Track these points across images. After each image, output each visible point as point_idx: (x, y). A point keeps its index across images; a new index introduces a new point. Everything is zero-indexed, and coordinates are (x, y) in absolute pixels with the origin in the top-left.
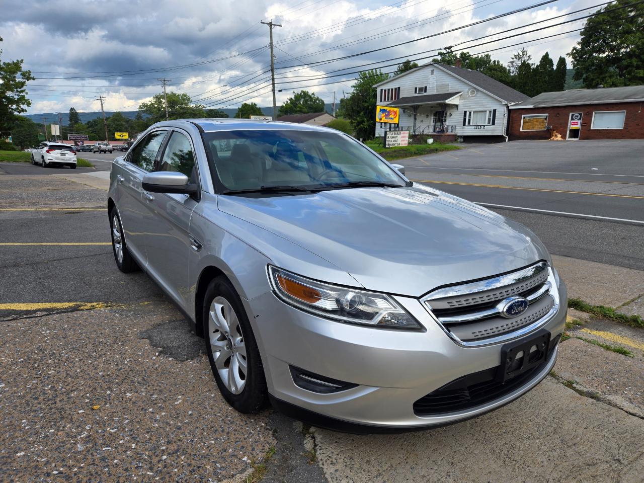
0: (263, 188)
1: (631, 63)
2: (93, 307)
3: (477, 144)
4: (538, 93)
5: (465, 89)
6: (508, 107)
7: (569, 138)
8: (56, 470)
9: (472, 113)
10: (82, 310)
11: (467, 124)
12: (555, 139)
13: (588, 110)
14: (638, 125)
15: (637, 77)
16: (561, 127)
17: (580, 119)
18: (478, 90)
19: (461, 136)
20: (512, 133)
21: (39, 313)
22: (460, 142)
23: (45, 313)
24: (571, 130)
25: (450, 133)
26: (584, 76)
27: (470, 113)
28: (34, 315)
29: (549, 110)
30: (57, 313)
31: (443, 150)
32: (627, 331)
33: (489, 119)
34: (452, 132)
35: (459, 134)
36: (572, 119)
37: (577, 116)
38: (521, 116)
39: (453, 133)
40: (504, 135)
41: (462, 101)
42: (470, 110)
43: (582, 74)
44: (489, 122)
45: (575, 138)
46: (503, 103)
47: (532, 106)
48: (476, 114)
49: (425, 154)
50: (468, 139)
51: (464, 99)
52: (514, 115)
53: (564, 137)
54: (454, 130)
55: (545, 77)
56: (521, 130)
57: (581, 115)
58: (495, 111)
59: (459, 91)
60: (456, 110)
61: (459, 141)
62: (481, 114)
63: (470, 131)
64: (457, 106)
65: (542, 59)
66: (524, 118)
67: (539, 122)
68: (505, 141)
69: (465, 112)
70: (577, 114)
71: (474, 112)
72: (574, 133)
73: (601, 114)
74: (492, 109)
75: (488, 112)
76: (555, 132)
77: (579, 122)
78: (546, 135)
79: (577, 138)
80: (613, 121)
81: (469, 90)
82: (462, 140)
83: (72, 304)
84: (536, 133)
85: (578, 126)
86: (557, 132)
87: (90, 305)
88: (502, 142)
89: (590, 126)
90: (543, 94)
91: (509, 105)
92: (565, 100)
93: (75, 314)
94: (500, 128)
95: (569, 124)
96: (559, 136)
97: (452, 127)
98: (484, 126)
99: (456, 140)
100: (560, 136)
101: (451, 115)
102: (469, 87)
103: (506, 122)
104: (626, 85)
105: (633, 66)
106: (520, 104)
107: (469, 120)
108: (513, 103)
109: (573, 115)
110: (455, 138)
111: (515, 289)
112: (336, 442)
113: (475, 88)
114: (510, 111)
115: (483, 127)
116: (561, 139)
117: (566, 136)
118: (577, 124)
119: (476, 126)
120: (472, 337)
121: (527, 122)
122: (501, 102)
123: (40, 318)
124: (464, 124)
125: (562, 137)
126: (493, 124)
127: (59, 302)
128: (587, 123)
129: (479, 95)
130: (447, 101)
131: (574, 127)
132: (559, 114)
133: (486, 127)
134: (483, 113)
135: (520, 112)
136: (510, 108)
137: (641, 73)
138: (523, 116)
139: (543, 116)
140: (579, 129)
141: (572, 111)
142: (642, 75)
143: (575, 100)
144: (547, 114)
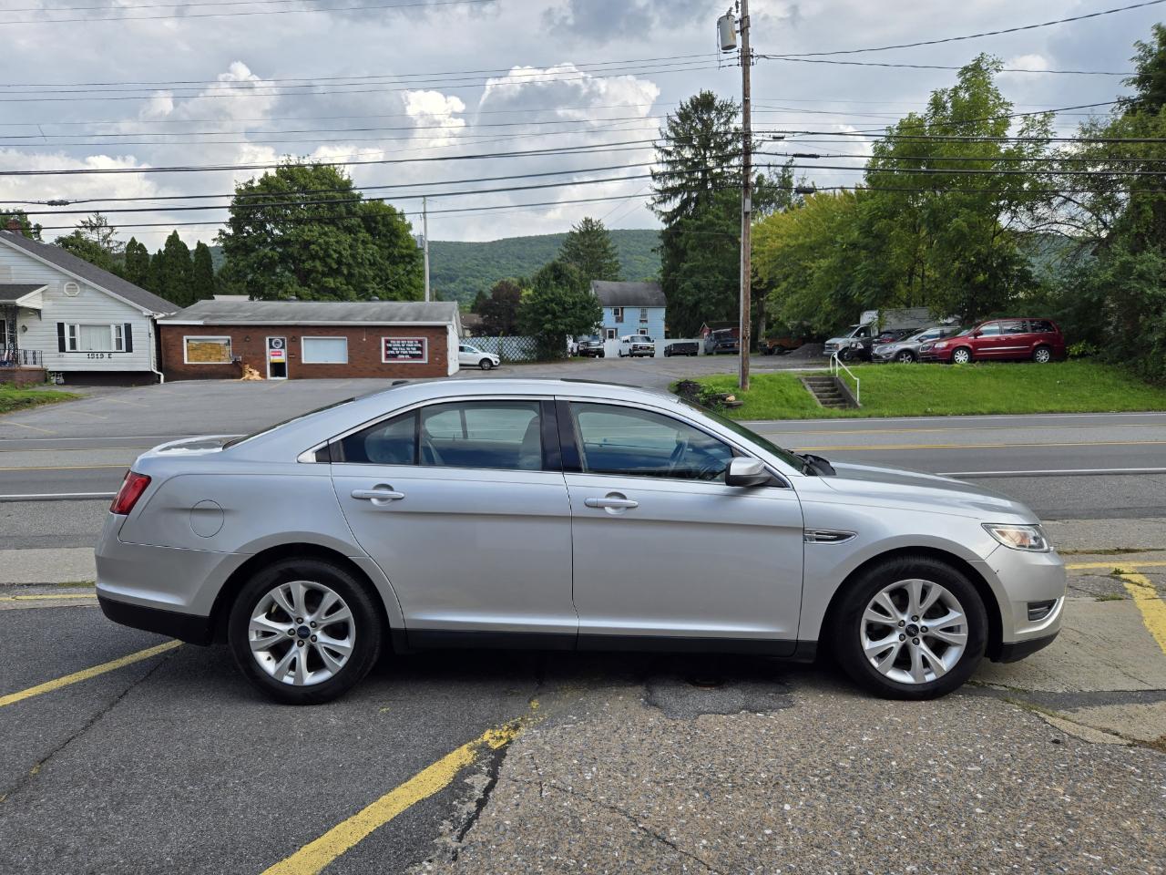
1: (315, 267)
4: (194, 301)
5: (53, 280)
6: (154, 321)
7: (271, 376)
9: (77, 329)
11: (68, 347)
12: (252, 378)
13: (294, 333)
14: (366, 358)
15: (326, 287)
16: (256, 359)
17: (283, 347)
18: (85, 284)
19: (58, 372)
20: (169, 367)
22: (57, 384)
24: (274, 365)
25: (30, 366)
26: (250, 277)
27: (72, 328)
29: (229, 330)
33: (119, 342)
34: (35, 363)
35: (51, 369)
36: (271, 347)
37: (278, 343)
38: (182, 339)
39: (38, 366)
40: (156, 371)
41: (50, 303)
42: (72, 322)
43: (246, 275)
44: (119, 346)
45: (281, 376)
46: (145, 314)
47: (201, 323)
48: (84, 329)
50: (72, 378)
51: (53, 300)
52: (164, 335)
53: (263, 374)
54: (38, 360)
56: (186, 362)
57: (283, 340)
58: (128, 327)
59: (38, 282)
60: (39, 320)
61: (54, 381)
62: (98, 329)
63: (75, 362)
64: (38, 312)
65: (169, 241)
66: (188, 341)
67: (221, 350)
68: (159, 382)
69: (61, 326)
70: (277, 338)
71: (82, 326)
72: (278, 369)
73: (314, 341)
74: (122, 322)
75: (113, 328)
76: (248, 366)
77: (283, 351)
78: (235, 371)
79: (284, 375)
80: (331, 352)
81: (63, 282)
82: (62, 380)
84: (214, 367)
85: (282, 358)
86: (251, 367)
88: (153, 384)
89: (300, 359)
90: (202, 301)
91: (156, 317)
92: (251, 316)
94: (143, 357)
95: (268, 355)
96: (256, 373)
97: (34, 353)
98: (110, 353)
99: (46, 380)
100: (258, 373)
101: (25, 329)
102: (63, 277)
103: (154, 348)
104: (315, 299)
105: (317, 272)
106: (174, 316)
107: (73, 343)
108: (162, 315)
109: (271, 340)
110: (45, 376)
113: (77, 281)
114: (158, 328)
115: (106, 355)
116: (259, 378)
117: (266, 373)
118: (280, 355)
119: (91, 354)
121: (195, 349)
122: (142, 312)
124: (62, 349)
125: (260, 375)
126: (129, 349)
128: (295, 354)
129: (88, 293)
130: (20, 302)
131: (277, 359)
132: (248, 336)
133: (113, 355)
134: (103, 331)
135: (179, 330)
136: (159, 322)
137: (331, 282)
138: (185, 338)
139: (222, 339)
140: (284, 364)
141: (269, 335)
142: (332, 285)
143: (269, 316)
144: (229, 337)
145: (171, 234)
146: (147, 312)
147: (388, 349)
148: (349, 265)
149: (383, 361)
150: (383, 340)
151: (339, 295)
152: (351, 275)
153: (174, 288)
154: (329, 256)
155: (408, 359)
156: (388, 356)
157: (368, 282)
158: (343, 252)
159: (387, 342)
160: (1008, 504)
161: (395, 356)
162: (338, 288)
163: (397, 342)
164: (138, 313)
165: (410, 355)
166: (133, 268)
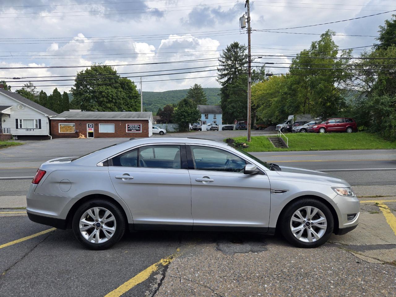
1: (104, 100)
4: (62, 111)
5: (15, 104)
6: (49, 118)
7: (89, 137)
9: (22, 121)
11: (19, 127)
12: (82, 138)
13: (96, 122)
14: (121, 131)
15: (107, 107)
16: (83, 131)
17: (93, 127)
18: (25, 106)
19: (16, 136)
20: (54, 134)
22: (15, 140)
24: (89, 133)
25: (6, 133)
27: (21, 121)
29: (75, 121)
33: (36, 125)
34: (8, 132)
35: (13, 134)
37: (90, 126)
38: (58, 124)
39: (9, 134)
40: (49, 135)
41: (13, 112)
42: (21, 118)
44: (37, 127)
46: (46, 116)
47: (65, 119)
48: (25, 121)
50: (20, 137)
52: (53, 123)
53: (86, 136)
56: (59, 132)
57: (93, 125)
58: (40, 120)
60: (9, 118)
61: (14, 139)
62: (29, 121)
63: (22, 132)
64: (9, 115)
66: (60, 125)
67: (72, 128)
68: (50, 139)
69: (17, 120)
70: (91, 124)
71: (24, 120)
72: (91, 135)
73: (103, 125)
74: (38, 119)
75: (35, 121)
76: (80, 133)
77: (93, 129)
78: (76, 135)
79: (93, 137)
80: (109, 129)
81: (18, 105)
82: (17, 138)
84: (69, 134)
85: (92, 131)
88: (48, 139)
89: (99, 131)
90: (65, 112)
91: (49, 117)
92: (82, 116)
94: (45, 130)
95: (87, 130)
96: (83, 136)
97: (7, 129)
98: (33, 129)
99: (11, 138)
101: (4, 121)
102: (18, 103)
103: (49, 129)
104: (104, 111)
105: (105, 102)
106: (55, 117)
107: (21, 125)
108: (51, 116)
109: (88, 125)
110: (11, 137)
113: (23, 105)
114: (50, 121)
115: (32, 130)
116: (84, 138)
118: (92, 130)
119: (27, 129)
121: (63, 128)
124: (17, 128)
125: (85, 137)
126: (40, 128)
128: (97, 129)
129: (26, 109)
130: (3, 112)
131: (91, 131)
132: (81, 123)
134: (31, 121)
135: (57, 121)
136: (50, 119)
137: (109, 105)
138: (59, 124)
139: (72, 124)
140: (93, 133)
141: (88, 123)
142: (109, 106)
143: (88, 117)
144: (74, 124)
145: (55, 89)
146: (46, 115)
147: (128, 128)
148: (115, 99)
149: (127, 132)
150: (127, 125)
151: (112, 110)
152: (116, 102)
153: (56, 107)
154: (109, 96)
155: (135, 131)
156: (128, 130)
157: (121, 105)
158: (114, 95)
159: (128, 125)
160: (340, 180)
161: (131, 130)
162: (111, 107)
163: (131, 125)
164: (43, 115)
165: (136, 130)
166: (42, 101)
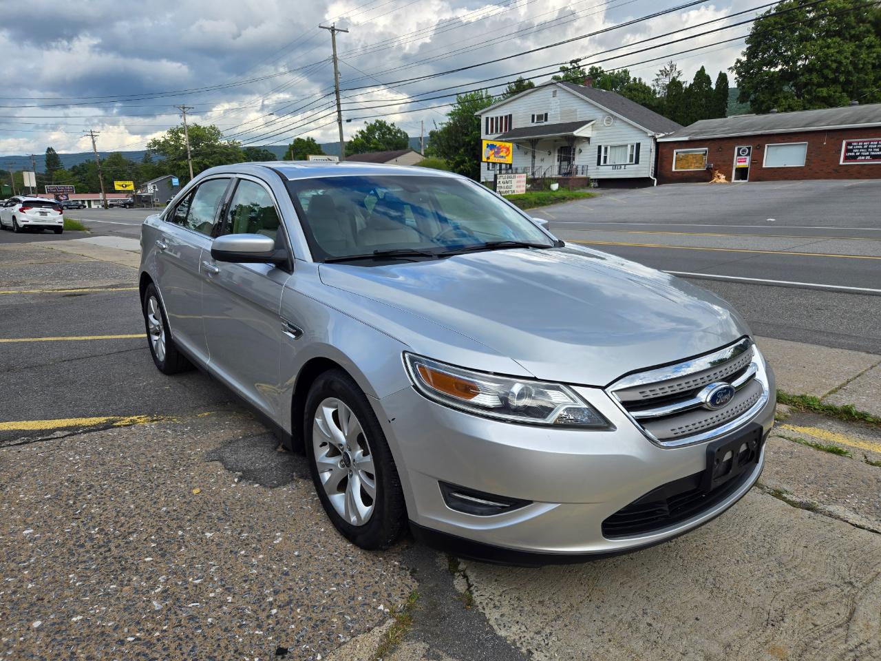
0: (376, 253)
2: (133, 423)
3: (616, 190)
5: (599, 116)
6: (655, 139)
7: (735, 179)
8: (132, 636)
9: (609, 148)
10: (119, 426)
11: (602, 163)
12: (718, 181)
13: (759, 142)
14: (824, 161)
15: (818, 97)
16: (725, 165)
17: (748, 154)
18: (616, 117)
19: (595, 179)
20: (662, 174)
21: (59, 434)
22: (594, 187)
23: (67, 433)
24: (738, 170)
25: (579, 175)
26: (752, 97)
27: (606, 149)
28: (52, 436)
29: (708, 143)
30: (85, 432)
31: (573, 199)
32: (838, 426)
33: (631, 156)
34: (583, 173)
35: (592, 177)
36: (739, 155)
37: (744, 151)
38: (673, 152)
39: (584, 176)
40: (652, 177)
41: (595, 132)
42: (606, 144)
43: (749, 96)
44: (631, 160)
45: (742, 179)
46: (649, 135)
47: (686, 139)
48: (614, 149)
49: (549, 204)
50: (605, 183)
51: (597, 130)
52: (664, 150)
53: (728, 178)
54: (585, 172)
55: (701, 100)
56: (674, 170)
57: (749, 148)
58: (638, 145)
59: (591, 119)
60: (588, 145)
61: (592, 185)
62: (620, 149)
63: (606, 172)
64: (588, 139)
65: (696, 75)
66: (677, 153)
67: (697, 159)
68: (653, 185)
69: (600, 147)
70: (744, 147)
71: (611, 147)
72: (742, 173)
73: (775, 148)
74: (635, 142)
75: (629, 147)
76: (717, 172)
77: (748, 158)
78: (705, 176)
79: (746, 179)
80: (791, 156)
81: (604, 117)
82: (597, 185)
83: (102, 419)
84: (692, 174)
85: (746, 164)
86: (719, 172)
87: (127, 420)
88: (649, 186)
89: (762, 163)
90: (700, 121)
91: (657, 137)
92: (729, 130)
93: (109, 432)
94: (645, 168)
95: (735, 162)
96: (723, 177)
97: (583, 167)
98: (625, 165)
99: (588, 185)
100: (724, 177)
101: (580, 151)
102: (604, 113)
103: (654, 160)
104: (805, 109)
105: (813, 84)
106: (671, 135)
107: (605, 157)
108: (662, 135)
109: (739, 149)
110: (587, 182)
111: (718, 373)
112: (496, 581)
113: (612, 115)
114: (658, 145)
115: (623, 167)
116: (725, 181)
117: (731, 177)
118: (745, 162)
119: (615, 166)
120: (672, 435)
121: (681, 159)
122: (646, 133)
123: (61, 440)
124: (599, 164)
125: (726, 179)
126: (637, 162)
127: (84, 416)
128: (757, 159)
129: (618, 123)
130: (576, 133)
131: (742, 165)
132: (721, 147)
133: (627, 166)
134: (624, 148)
135: (671, 145)
136: (658, 140)
137: (824, 92)
138: (675, 152)
139: (701, 150)
140: (747, 168)
141: (738, 145)
142: (825, 94)
143: (744, 128)
144: (707, 149)
145: (699, 69)
146: (651, 133)
147: (847, 151)
148: (848, 73)
149: (841, 163)
150: (844, 143)
151: (829, 102)
152: (848, 82)
154: (828, 67)
155: (868, 160)
156: (846, 158)
157: (867, 87)
158: (844, 61)
159: (849, 144)
161: (854, 158)
162: (830, 96)
163: (858, 143)
164: (644, 135)
165: (871, 156)
